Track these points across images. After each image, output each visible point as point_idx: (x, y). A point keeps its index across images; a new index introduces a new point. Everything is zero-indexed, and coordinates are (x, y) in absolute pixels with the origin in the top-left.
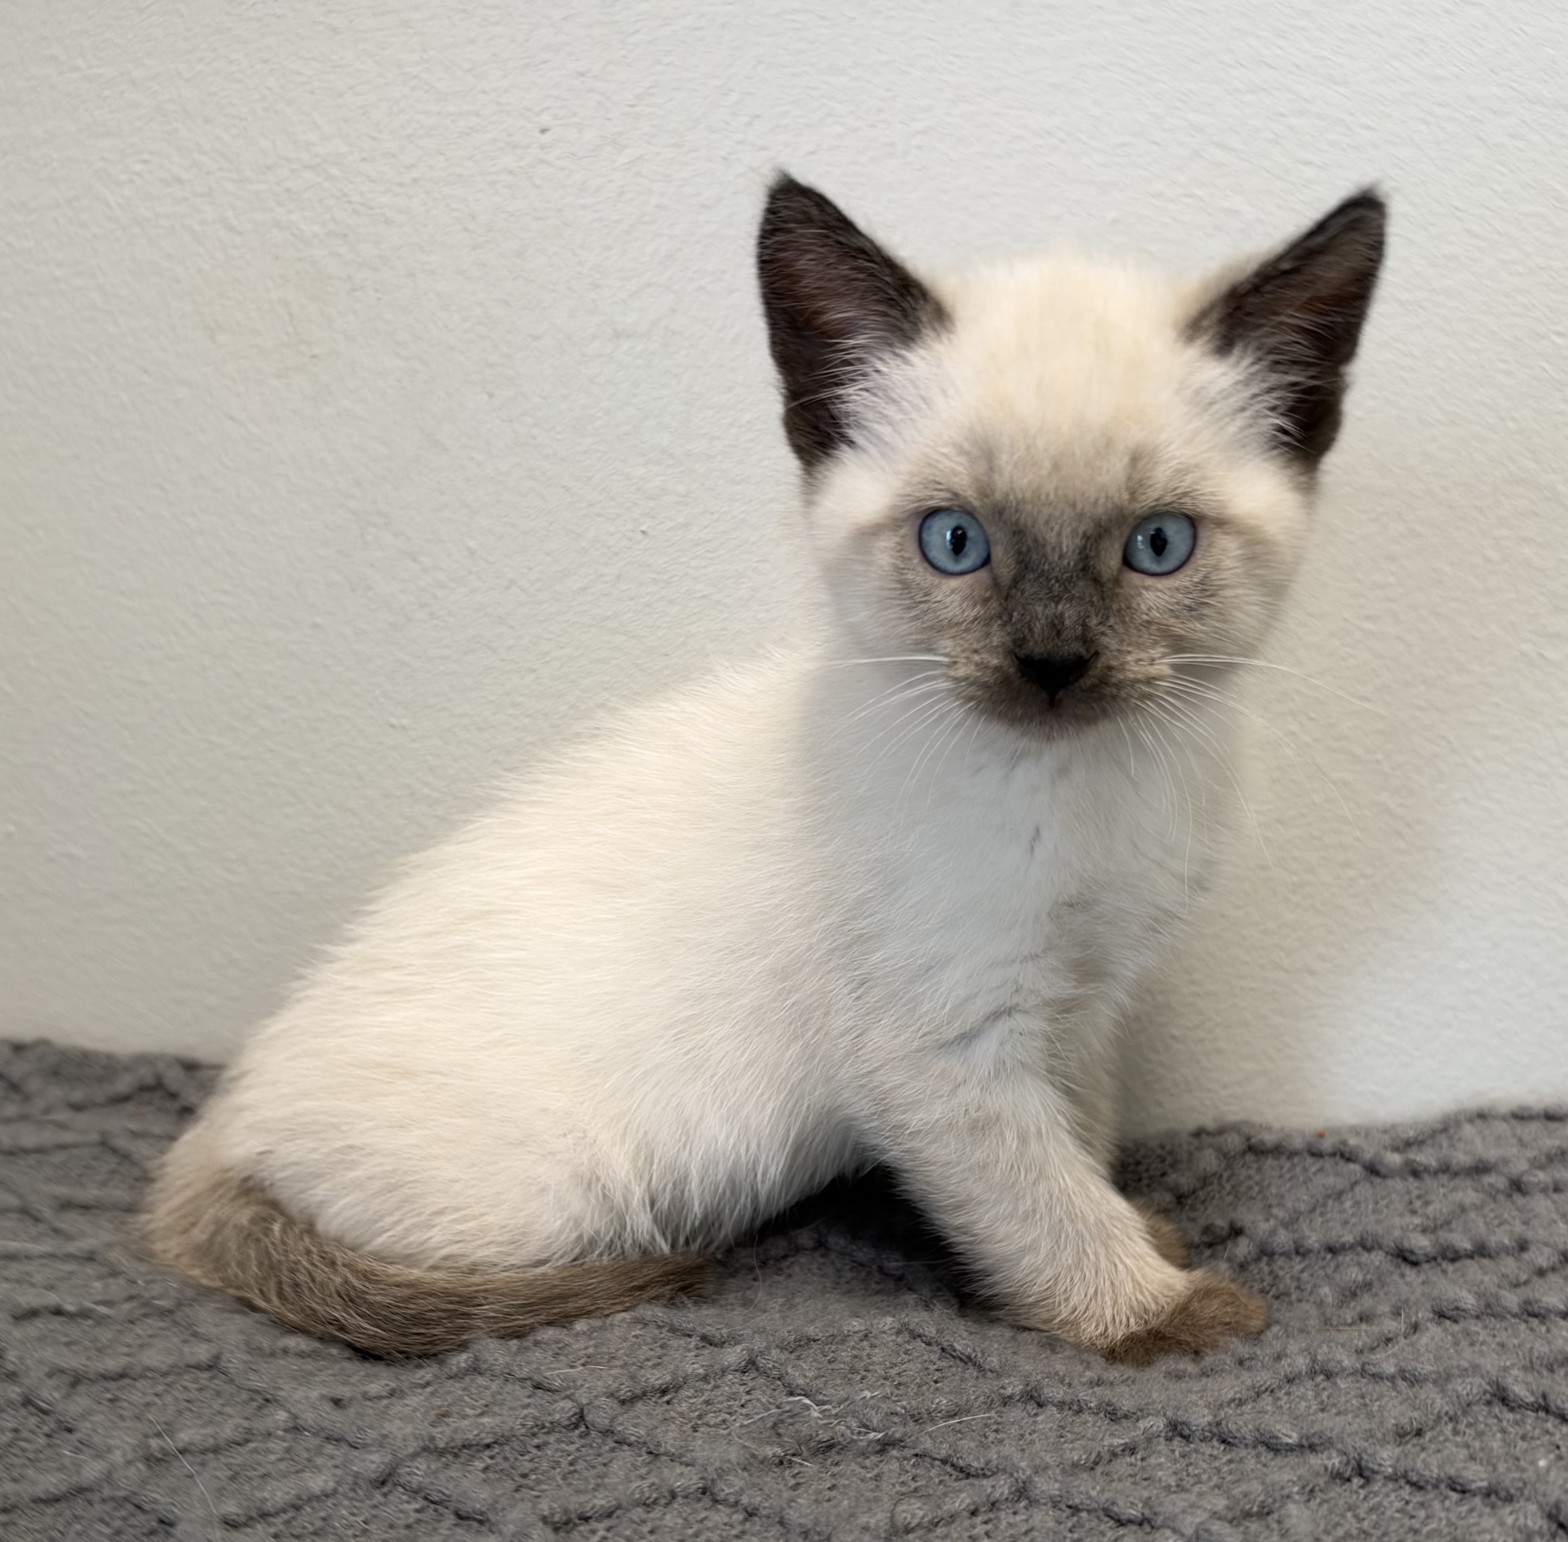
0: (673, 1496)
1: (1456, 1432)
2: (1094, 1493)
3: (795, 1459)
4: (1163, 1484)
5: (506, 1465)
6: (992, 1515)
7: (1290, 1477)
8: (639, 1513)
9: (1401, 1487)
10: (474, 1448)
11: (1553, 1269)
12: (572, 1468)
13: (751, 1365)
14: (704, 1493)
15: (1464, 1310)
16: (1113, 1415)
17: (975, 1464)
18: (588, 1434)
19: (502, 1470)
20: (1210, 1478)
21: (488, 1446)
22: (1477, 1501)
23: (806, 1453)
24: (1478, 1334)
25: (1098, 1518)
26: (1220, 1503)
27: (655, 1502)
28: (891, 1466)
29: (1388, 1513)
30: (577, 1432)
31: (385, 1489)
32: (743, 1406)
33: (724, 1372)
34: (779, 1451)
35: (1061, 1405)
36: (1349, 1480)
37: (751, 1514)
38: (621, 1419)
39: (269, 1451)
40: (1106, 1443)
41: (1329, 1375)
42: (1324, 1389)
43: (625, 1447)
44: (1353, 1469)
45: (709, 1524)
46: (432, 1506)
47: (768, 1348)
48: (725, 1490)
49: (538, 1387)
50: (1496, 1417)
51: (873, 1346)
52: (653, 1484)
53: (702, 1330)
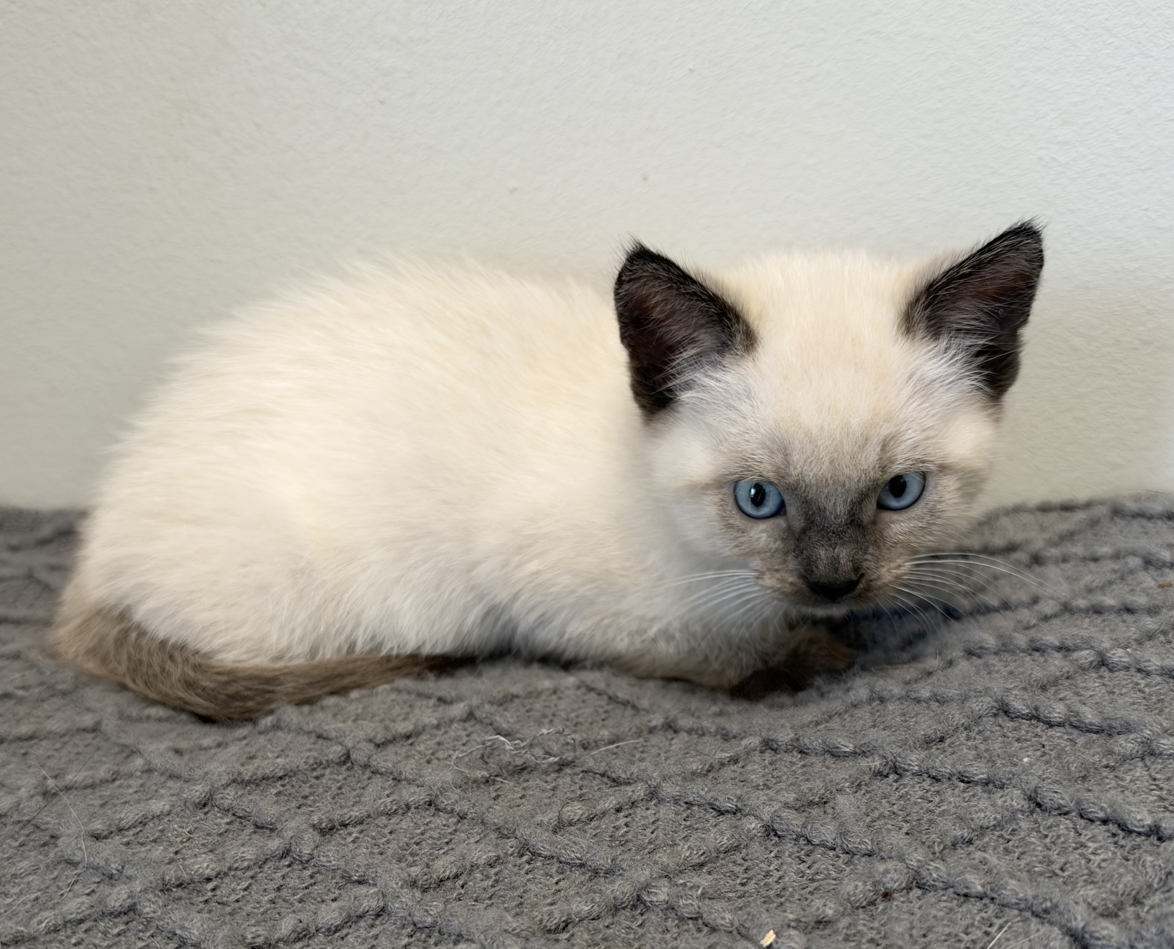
0: (408, 807)
1: (968, 739)
2: (702, 793)
3: (498, 779)
4: (754, 784)
5: (293, 791)
6: (631, 811)
7: (844, 776)
8: (384, 820)
9: (924, 780)
10: (271, 780)
11: (1055, 616)
12: (339, 792)
13: (470, 716)
14: (430, 805)
15: (986, 649)
16: (726, 737)
17: (623, 776)
18: (352, 768)
19: (290, 794)
20: (788, 779)
21: (281, 778)
22: (979, 788)
23: (505, 774)
24: (994, 665)
25: (705, 810)
26: (790, 797)
27: (395, 812)
28: (565, 780)
29: (912, 799)
30: (345, 767)
31: (206, 810)
32: (464, 745)
33: (452, 721)
34: (486, 774)
35: (690, 732)
36: (887, 776)
37: (462, 817)
38: (375, 757)
39: (129, 786)
40: (717, 757)
41: (882, 700)
42: (878, 711)
43: (379, 776)
44: (890, 768)
45: (433, 826)
46: (238, 820)
47: (483, 704)
48: (444, 802)
49: (319, 736)
50: (1000, 726)
51: (560, 698)
52: (394, 800)
53: (439, 694)
